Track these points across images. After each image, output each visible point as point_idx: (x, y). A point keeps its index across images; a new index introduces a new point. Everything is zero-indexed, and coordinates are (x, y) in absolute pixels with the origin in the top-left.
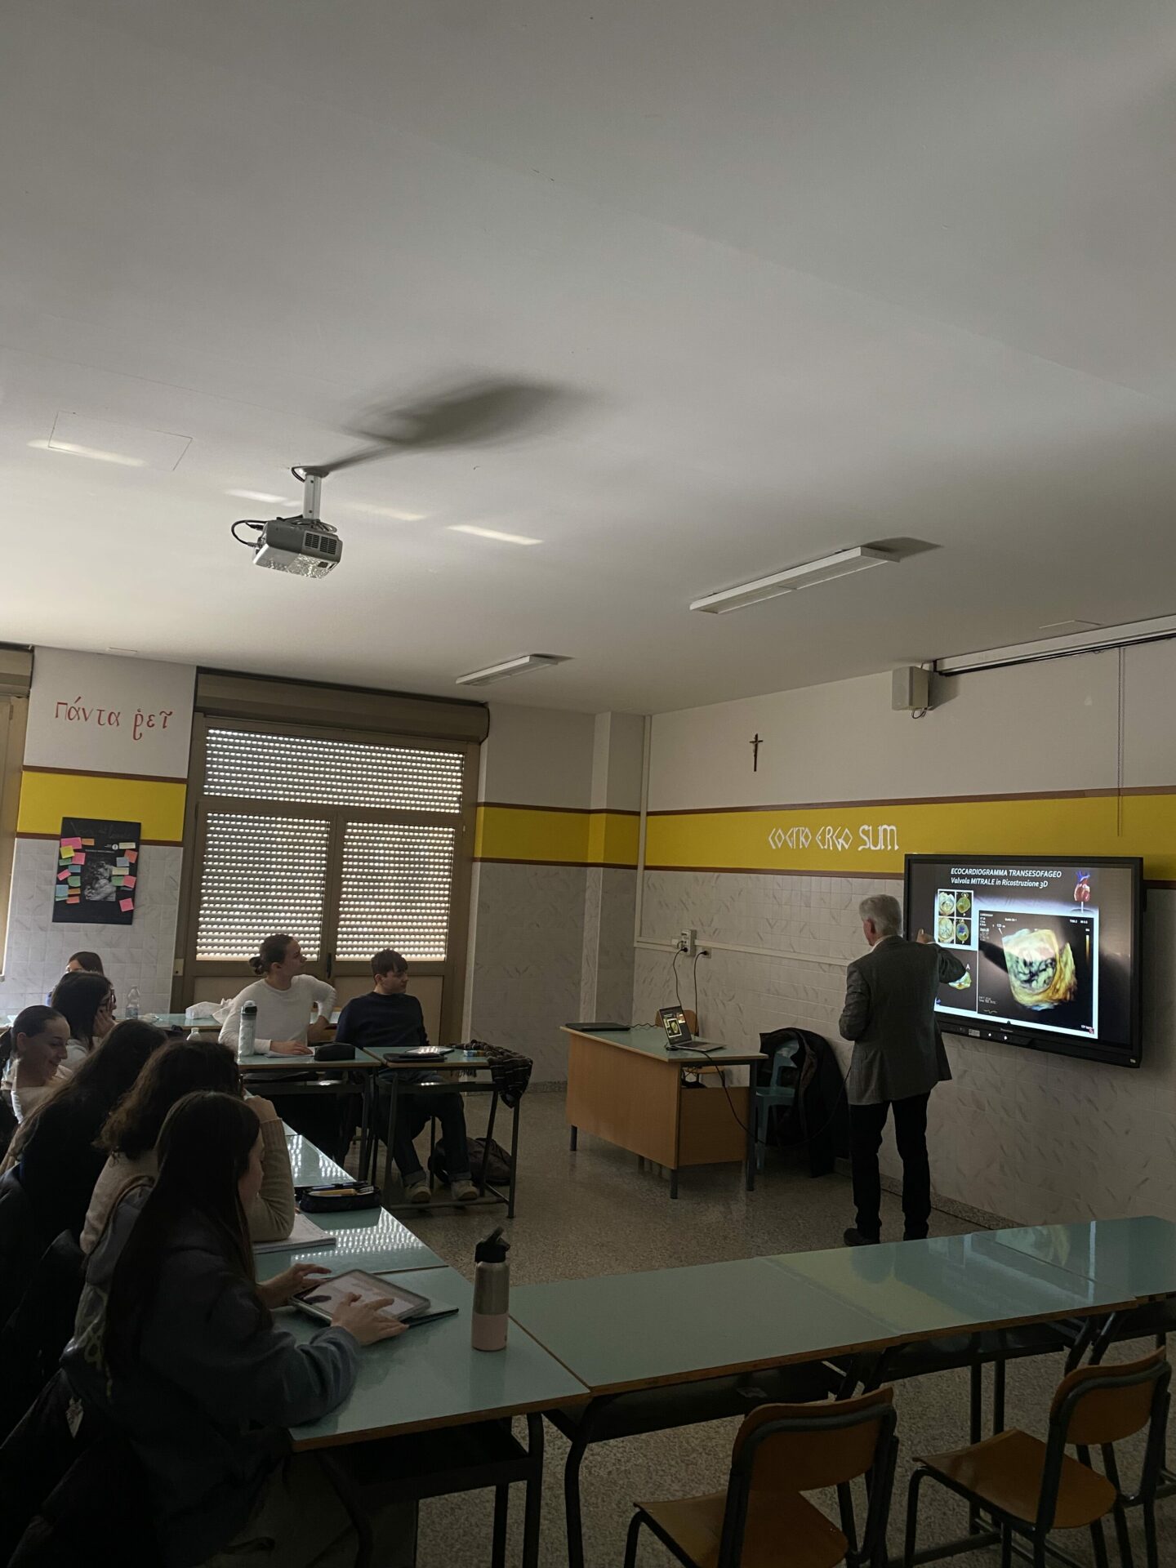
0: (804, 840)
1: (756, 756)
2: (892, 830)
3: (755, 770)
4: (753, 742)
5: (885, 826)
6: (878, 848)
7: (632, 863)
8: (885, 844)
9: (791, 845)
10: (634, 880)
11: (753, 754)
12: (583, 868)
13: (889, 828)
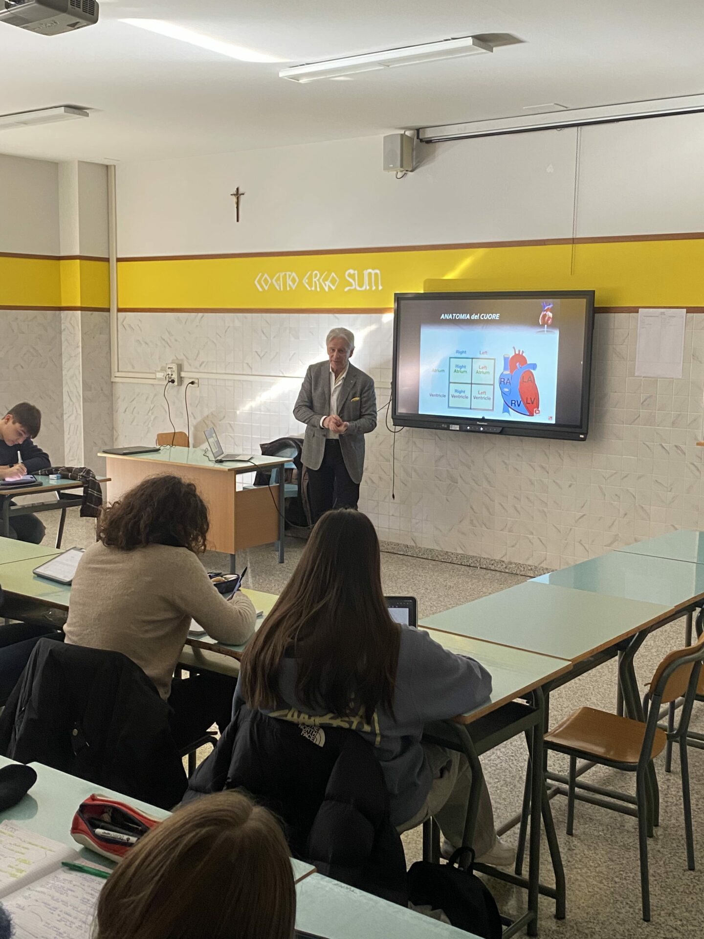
0: (291, 283)
1: (238, 208)
2: (376, 274)
3: (238, 221)
4: (234, 195)
5: (370, 270)
6: (364, 288)
7: (105, 306)
8: (370, 284)
9: (278, 288)
10: (108, 322)
11: (236, 206)
12: (57, 312)
13: (373, 272)
